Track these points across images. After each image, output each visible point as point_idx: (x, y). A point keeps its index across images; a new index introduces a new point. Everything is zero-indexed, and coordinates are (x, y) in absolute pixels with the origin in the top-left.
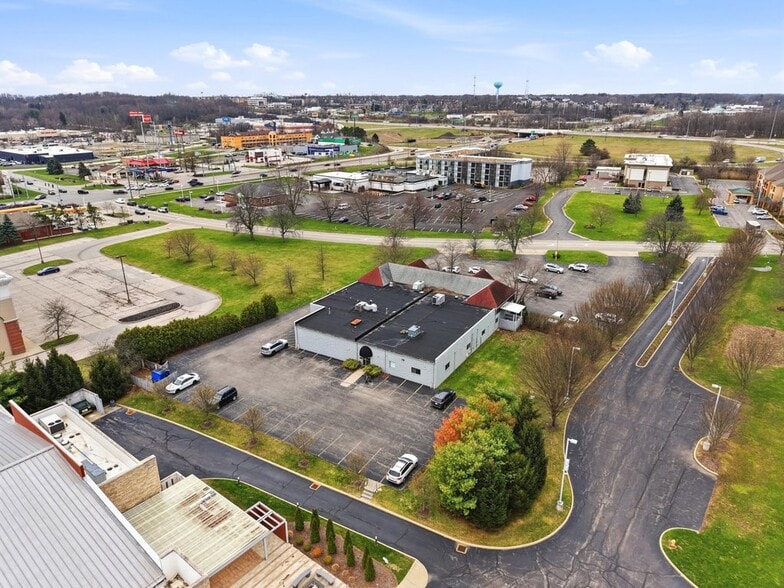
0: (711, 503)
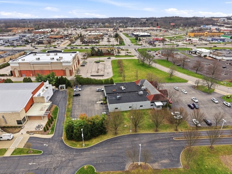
0: (111, 172)
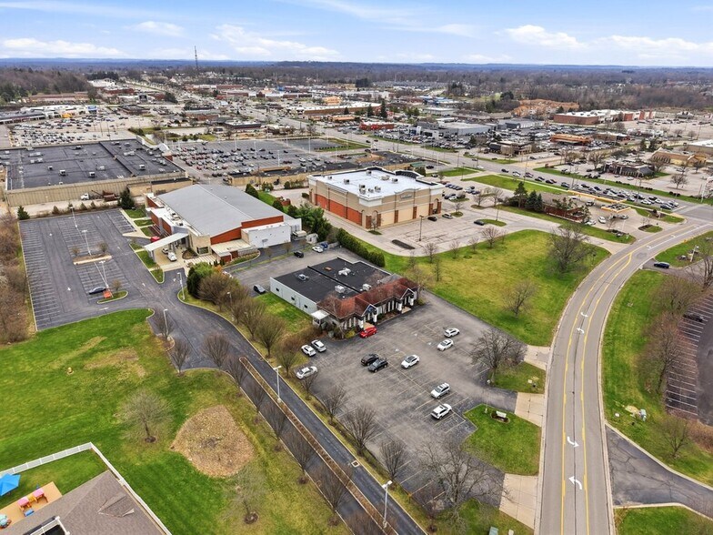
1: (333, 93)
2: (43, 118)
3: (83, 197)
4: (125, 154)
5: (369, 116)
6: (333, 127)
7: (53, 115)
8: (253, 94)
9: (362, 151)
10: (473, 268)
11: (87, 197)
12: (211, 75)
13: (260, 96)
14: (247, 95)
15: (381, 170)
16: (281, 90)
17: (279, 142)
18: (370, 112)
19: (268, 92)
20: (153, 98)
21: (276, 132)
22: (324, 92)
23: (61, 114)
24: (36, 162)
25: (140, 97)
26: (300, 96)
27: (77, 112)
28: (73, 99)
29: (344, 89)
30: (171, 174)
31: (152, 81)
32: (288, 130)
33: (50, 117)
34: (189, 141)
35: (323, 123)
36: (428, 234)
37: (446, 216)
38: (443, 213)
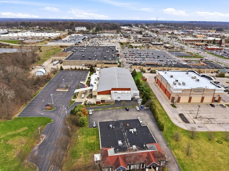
1: (203, 33)
2: (100, 37)
3: (83, 65)
4: (107, 51)
5: (213, 44)
6: (193, 47)
7: (103, 36)
8: (170, 32)
9: (199, 59)
10: (218, 153)
11: (84, 65)
12: (161, 25)
13: (173, 33)
14: (168, 32)
15: (195, 72)
16: (183, 31)
17: (166, 52)
18: (214, 42)
19: (176, 32)
20: (135, 32)
21: (166, 47)
22: (200, 33)
23: (105, 36)
24: (82, 51)
25: (132, 32)
26: (188, 34)
27: (110, 36)
28: (113, 32)
29: (209, 32)
30: (112, 61)
31: (141, 27)
32: (172, 47)
33: (102, 37)
34: (134, 48)
35: (190, 45)
36: (203, 115)
37: (222, 105)
38: (222, 102)
